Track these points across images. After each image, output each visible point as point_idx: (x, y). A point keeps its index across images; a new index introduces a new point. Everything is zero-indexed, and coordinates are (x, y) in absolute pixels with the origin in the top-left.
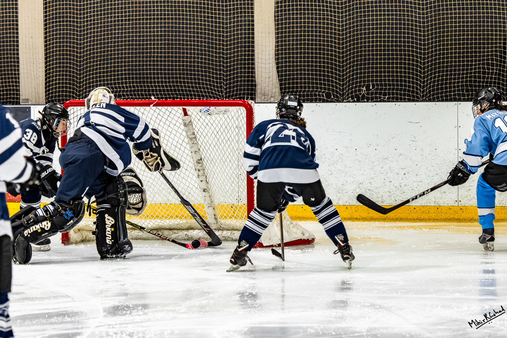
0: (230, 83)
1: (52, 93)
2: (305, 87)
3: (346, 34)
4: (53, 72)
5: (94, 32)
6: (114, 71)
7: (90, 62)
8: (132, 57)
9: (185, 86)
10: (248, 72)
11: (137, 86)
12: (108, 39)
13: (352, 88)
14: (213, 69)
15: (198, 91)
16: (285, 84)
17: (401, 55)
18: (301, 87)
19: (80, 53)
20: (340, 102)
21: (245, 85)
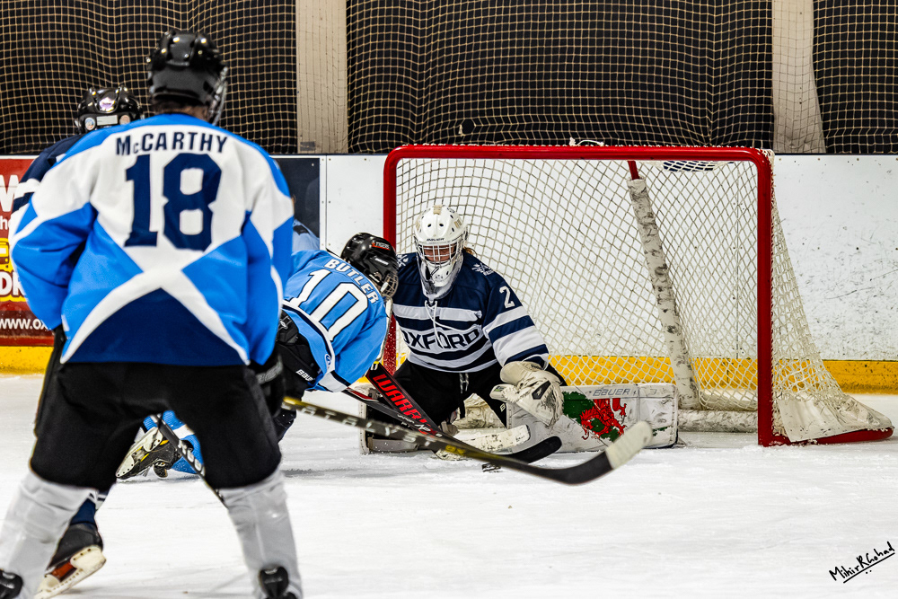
0: (723, 114)
1: (363, 131)
2: (874, 123)
4: (366, 89)
6: (489, 87)
7: (441, 70)
8: (526, 60)
9: (631, 119)
10: (760, 92)
11: (535, 118)
14: (688, 84)
15: (656, 130)
16: (834, 116)
18: (866, 123)
19: (422, 50)
21: (751, 118)
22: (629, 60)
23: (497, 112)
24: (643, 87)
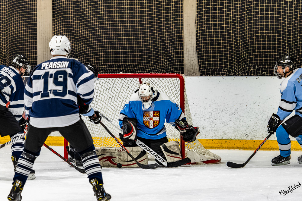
0: (169, 64)
2: (215, 66)
3: (242, 34)
5: (86, 31)
6: (97, 55)
7: (82, 50)
8: (108, 47)
9: (140, 65)
10: (180, 57)
11: (111, 65)
12: (94, 35)
13: (244, 67)
14: (158, 55)
15: (148, 68)
16: (203, 64)
17: (275, 47)
18: (213, 66)
19: (77, 44)
20: (236, 76)
21: (177, 65)
22: (140, 47)
23: (99, 63)
24: (144, 55)
